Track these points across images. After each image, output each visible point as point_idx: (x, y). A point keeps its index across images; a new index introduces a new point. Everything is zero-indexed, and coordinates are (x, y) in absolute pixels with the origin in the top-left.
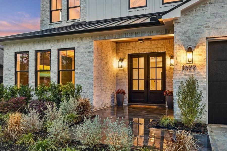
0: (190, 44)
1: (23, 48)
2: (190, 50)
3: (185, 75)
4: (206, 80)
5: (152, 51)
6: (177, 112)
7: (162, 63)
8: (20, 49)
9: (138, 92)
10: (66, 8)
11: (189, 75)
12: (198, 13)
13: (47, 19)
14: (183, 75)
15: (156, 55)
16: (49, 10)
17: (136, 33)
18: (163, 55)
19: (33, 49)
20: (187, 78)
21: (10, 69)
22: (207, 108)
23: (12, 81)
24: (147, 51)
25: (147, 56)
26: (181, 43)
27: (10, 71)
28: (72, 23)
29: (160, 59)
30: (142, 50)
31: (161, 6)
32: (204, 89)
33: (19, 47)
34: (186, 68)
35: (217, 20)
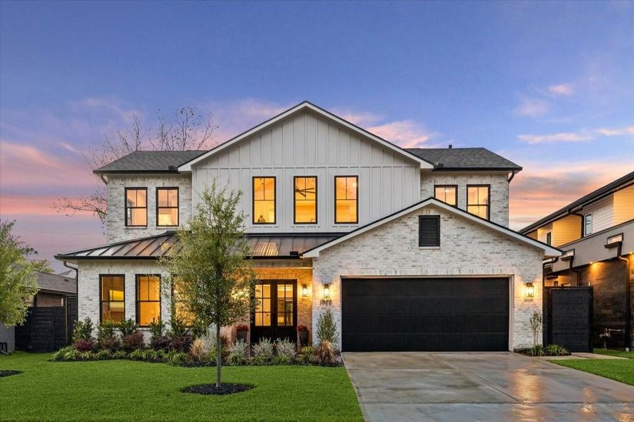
0: (327, 281)
1: (115, 270)
2: (327, 286)
3: (323, 308)
4: (339, 313)
5: (281, 278)
6: (316, 343)
7: (292, 293)
8: (109, 270)
9: (263, 328)
10: (155, 207)
11: (325, 308)
12: (333, 254)
13: (121, 219)
14: (320, 308)
15: (286, 282)
16: (123, 206)
17: (272, 264)
18: (294, 283)
19: (132, 272)
20: (324, 311)
21: (90, 298)
22: (340, 337)
23: (95, 314)
24: (274, 277)
25: (274, 284)
26: (318, 279)
27: (90, 300)
28: (165, 231)
29: (290, 288)
30: (269, 276)
31: (293, 225)
32: (338, 321)
33: (109, 267)
34: (323, 302)
35: (348, 261)
